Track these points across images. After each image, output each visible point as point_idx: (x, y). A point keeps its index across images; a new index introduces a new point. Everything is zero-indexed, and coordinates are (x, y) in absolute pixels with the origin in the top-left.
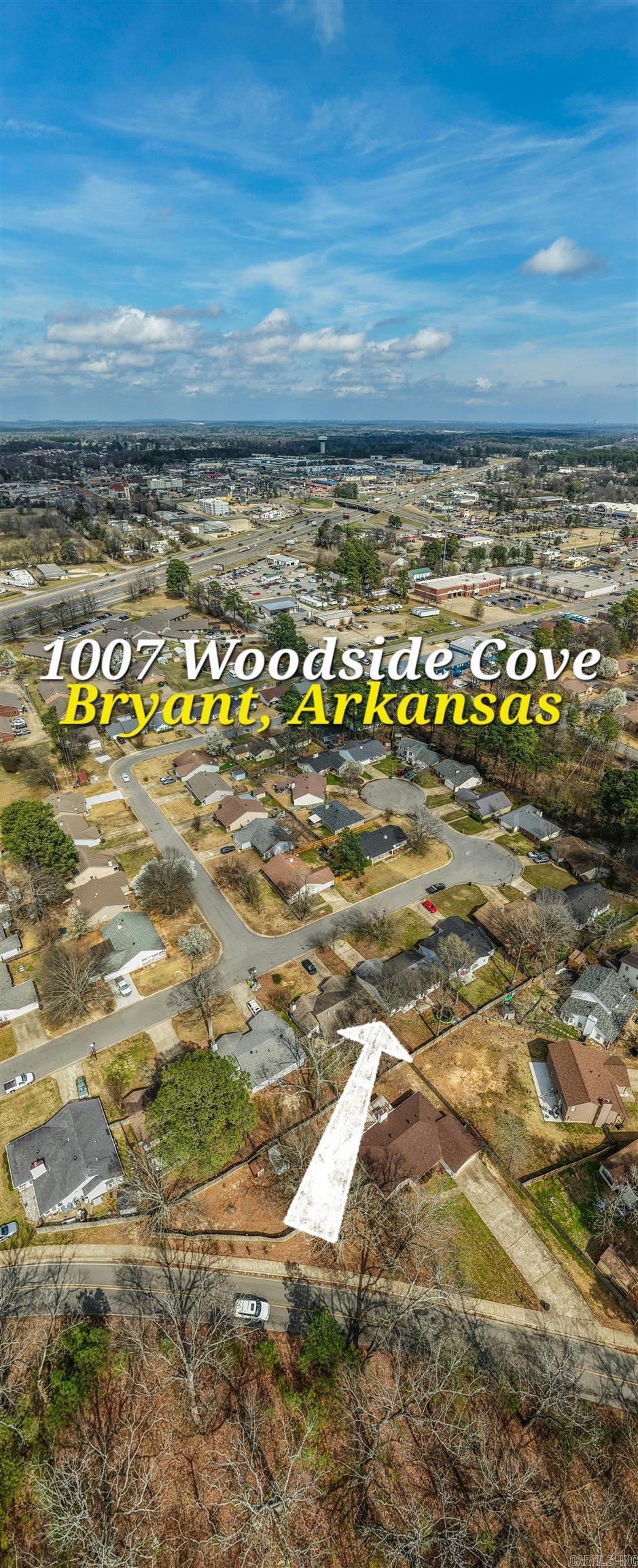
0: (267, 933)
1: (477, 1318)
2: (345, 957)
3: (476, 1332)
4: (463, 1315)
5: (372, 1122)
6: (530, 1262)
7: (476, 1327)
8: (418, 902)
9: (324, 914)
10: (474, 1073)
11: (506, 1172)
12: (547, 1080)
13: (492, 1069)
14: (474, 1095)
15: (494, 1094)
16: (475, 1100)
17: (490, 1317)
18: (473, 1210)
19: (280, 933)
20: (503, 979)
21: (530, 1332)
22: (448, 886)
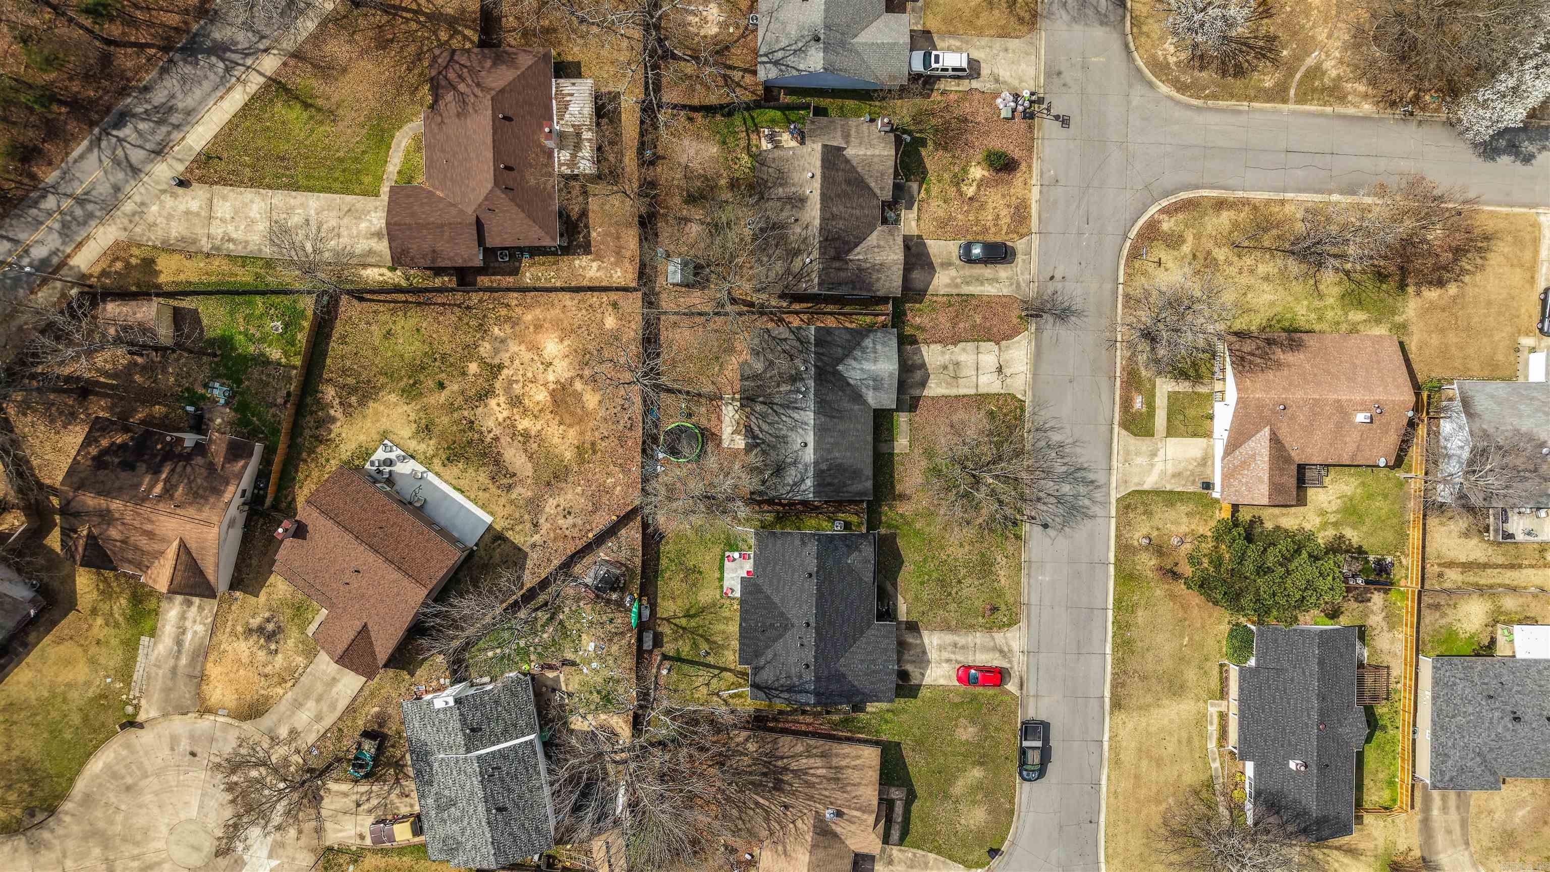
0: (1152, 227)
1: (234, 80)
2: (964, 354)
3: (221, 65)
4: (249, 62)
5: (561, 118)
6: (236, 213)
7: (227, 70)
8: (1018, 665)
9: (1127, 404)
10: (541, 396)
11: (360, 294)
12: (443, 517)
13: (526, 435)
14: (505, 357)
15: (484, 395)
16: (496, 351)
17: (222, 98)
18: (346, 191)
19: (1135, 254)
20: (686, 650)
21: (177, 136)
22: (1024, 792)
